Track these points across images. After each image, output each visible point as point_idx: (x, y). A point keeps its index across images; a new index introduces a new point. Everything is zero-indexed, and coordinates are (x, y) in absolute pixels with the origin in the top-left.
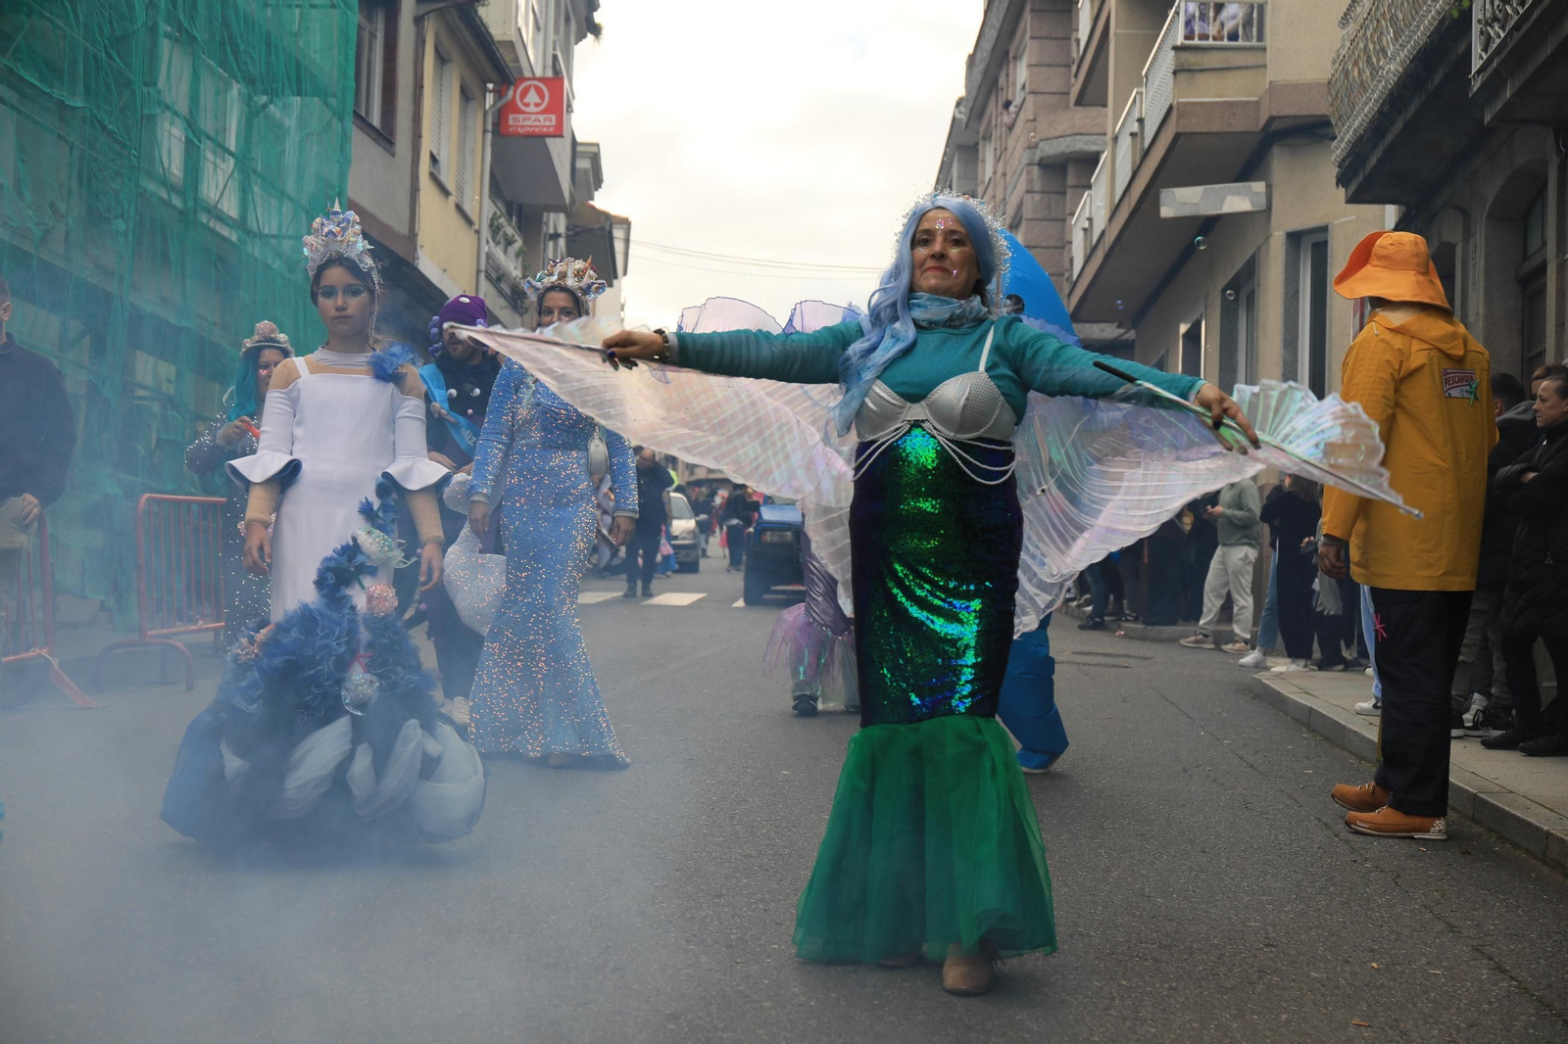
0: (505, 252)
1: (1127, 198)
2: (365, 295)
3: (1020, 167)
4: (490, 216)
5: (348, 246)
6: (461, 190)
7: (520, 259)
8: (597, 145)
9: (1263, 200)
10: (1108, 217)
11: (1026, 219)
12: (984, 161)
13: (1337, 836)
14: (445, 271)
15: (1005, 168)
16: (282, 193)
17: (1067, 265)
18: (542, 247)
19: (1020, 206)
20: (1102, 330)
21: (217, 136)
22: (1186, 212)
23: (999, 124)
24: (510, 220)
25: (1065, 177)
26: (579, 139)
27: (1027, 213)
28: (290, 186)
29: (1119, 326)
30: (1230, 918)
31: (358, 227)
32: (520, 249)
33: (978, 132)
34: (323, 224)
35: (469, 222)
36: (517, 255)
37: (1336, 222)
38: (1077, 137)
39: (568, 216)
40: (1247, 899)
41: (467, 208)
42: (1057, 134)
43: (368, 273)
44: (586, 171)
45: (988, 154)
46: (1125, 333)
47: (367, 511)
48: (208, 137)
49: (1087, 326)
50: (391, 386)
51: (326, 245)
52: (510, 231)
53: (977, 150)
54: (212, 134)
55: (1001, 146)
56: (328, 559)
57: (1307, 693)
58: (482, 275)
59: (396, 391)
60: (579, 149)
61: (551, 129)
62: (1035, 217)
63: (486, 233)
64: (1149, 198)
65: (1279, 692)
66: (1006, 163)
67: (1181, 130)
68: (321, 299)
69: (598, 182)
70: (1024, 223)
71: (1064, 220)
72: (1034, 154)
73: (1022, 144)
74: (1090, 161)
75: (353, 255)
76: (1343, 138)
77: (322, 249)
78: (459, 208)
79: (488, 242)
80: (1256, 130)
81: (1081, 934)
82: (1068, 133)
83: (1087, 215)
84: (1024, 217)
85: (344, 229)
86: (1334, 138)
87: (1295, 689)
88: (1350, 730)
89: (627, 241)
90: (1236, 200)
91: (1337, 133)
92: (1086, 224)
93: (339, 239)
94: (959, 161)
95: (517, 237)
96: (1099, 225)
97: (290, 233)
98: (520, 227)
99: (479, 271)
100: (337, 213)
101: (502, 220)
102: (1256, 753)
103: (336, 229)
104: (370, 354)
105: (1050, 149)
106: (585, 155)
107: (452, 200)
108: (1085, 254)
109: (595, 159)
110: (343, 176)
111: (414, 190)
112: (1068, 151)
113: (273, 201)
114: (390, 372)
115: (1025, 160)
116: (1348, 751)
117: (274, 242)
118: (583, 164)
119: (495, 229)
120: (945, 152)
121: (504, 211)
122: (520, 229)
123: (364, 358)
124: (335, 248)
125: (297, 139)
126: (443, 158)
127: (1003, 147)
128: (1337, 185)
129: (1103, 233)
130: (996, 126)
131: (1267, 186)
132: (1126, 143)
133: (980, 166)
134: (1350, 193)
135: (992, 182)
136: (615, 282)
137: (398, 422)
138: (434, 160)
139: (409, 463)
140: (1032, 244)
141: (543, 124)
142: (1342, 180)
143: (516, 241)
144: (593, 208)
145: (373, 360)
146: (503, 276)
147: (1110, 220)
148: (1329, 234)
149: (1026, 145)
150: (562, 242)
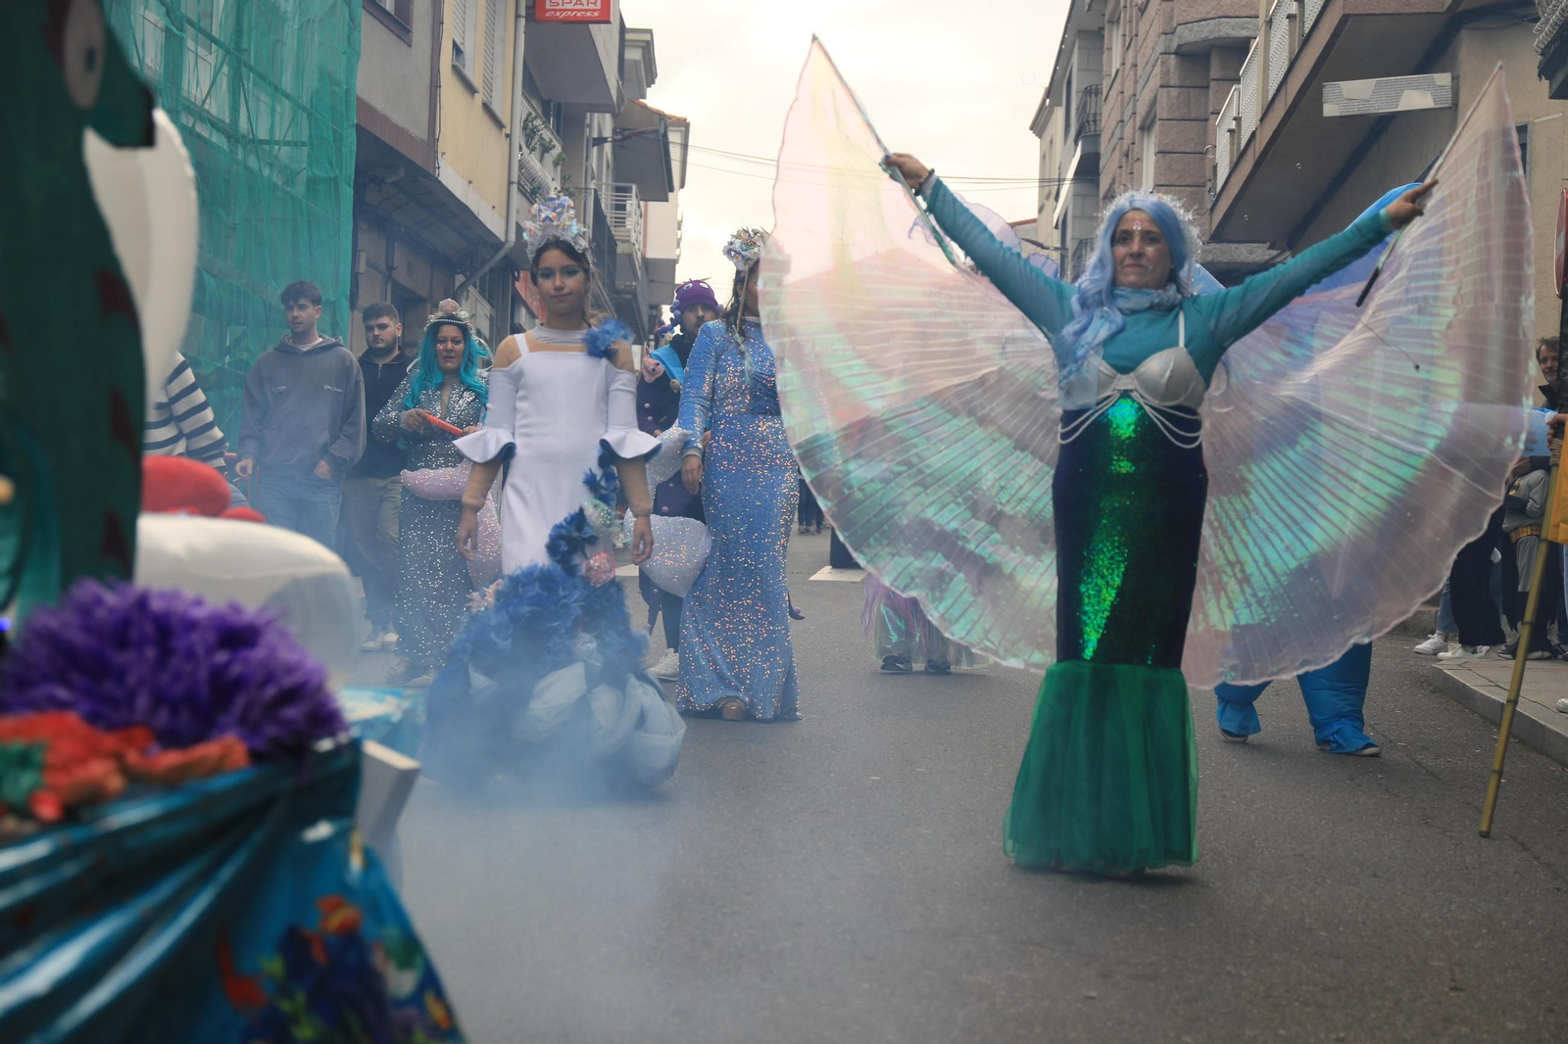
0: (541, 160)
1: (1282, 94)
2: (580, 276)
3: (1154, 57)
4: (524, 117)
5: (564, 229)
6: (489, 86)
7: (559, 168)
8: (650, 32)
9: (1448, 95)
10: (1259, 117)
11: (1160, 120)
12: (1110, 49)
13: (1536, 858)
14: (470, 182)
15: (1136, 57)
16: (276, 88)
17: (1209, 174)
18: (585, 154)
19: (1154, 103)
20: (1251, 252)
21: (199, 22)
22: (1354, 110)
23: (1128, 5)
24: (546, 122)
25: (1207, 69)
26: (628, 25)
27: (1162, 112)
28: (287, 82)
29: (1271, 247)
30: (1407, 957)
31: (572, 212)
32: (559, 156)
33: (1103, 15)
34: (540, 210)
35: (500, 125)
36: (556, 164)
37: (1537, 121)
38: (1222, 20)
39: (615, 116)
40: (1428, 933)
41: (496, 107)
42: (1198, 17)
43: (583, 254)
44: (636, 62)
45: (1115, 40)
46: (1279, 255)
47: (591, 482)
48: (190, 23)
49: (1233, 246)
50: (604, 361)
51: (544, 229)
52: (547, 135)
53: (1103, 36)
54: (194, 19)
55: (1131, 31)
56: (558, 527)
57: (1497, 686)
58: (515, 187)
59: (610, 366)
60: (628, 36)
61: (596, 14)
62: (1171, 117)
63: (518, 137)
64: (1311, 92)
65: (1464, 685)
66: (1137, 52)
67: (1348, 11)
68: (540, 280)
69: (651, 77)
70: (1158, 123)
71: (1207, 120)
72: (1171, 40)
73: (1157, 28)
74: (1238, 49)
75: (568, 237)
76: (1549, 20)
77: (540, 233)
78: (487, 108)
79: (521, 148)
80: (1440, 10)
81: (1229, 973)
82: (1211, 16)
83: (1235, 114)
84: (1158, 117)
85: (560, 214)
86: (1537, 20)
87: (1484, 682)
88: (1551, 731)
89: (685, 146)
90: (1416, 95)
91: (1540, 13)
92: (1233, 125)
93: (555, 223)
94: (1079, 48)
95: (555, 142)
96: (1249, 126)
97: (289, 138)
98: (558, 131)
99: (510, 183)
100: (552, 199)
101: (537, 122)
102: (1438, 757)
103: (552, 215)
104: (585, 331)
105: (1189, 35)
106: (635, 44)
107: (479, 98)
108: (1231, 162)
109: (647, 48)
110: (351, 70)
111: (435, 86)
112: (1211, 37)
113: (263, 97)
114: (603, 348)
115: (1160, 48)
116: (1548, 756)
117: (267, 147)
118: (633, 54)
119: (529, 133)
120: (1064, 37)
121: (539, 111)
122: (558, 133)
123: (579, 335)
124: (551, 232)
125: (296, 26)
126: (467, 49)
127: (1134, 33)
128: (1540, 76)
129: (1253, 135)
130: (1125, 7)
131: (1453, 79)
132: (1282, 26)
133: (1105, 56)
134: (1555, 87)
135: (1119, 75)
136: (671, 195)
137: (612, 394)
138: (457, 50)
139: (623, 433)
140: (1167, 149)
141: (586, 7)
142: (1545, 71)
143: (554, 146)
144: (645, 107)
145: (588, 337)
146: (539, 188)
147: (1261, 120)
148: (1529, 135)
149: (1161, 31)
150: (608, 147)
